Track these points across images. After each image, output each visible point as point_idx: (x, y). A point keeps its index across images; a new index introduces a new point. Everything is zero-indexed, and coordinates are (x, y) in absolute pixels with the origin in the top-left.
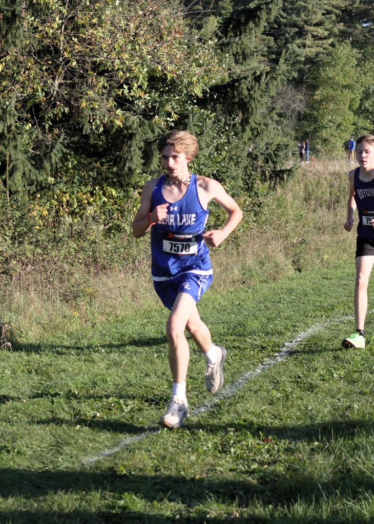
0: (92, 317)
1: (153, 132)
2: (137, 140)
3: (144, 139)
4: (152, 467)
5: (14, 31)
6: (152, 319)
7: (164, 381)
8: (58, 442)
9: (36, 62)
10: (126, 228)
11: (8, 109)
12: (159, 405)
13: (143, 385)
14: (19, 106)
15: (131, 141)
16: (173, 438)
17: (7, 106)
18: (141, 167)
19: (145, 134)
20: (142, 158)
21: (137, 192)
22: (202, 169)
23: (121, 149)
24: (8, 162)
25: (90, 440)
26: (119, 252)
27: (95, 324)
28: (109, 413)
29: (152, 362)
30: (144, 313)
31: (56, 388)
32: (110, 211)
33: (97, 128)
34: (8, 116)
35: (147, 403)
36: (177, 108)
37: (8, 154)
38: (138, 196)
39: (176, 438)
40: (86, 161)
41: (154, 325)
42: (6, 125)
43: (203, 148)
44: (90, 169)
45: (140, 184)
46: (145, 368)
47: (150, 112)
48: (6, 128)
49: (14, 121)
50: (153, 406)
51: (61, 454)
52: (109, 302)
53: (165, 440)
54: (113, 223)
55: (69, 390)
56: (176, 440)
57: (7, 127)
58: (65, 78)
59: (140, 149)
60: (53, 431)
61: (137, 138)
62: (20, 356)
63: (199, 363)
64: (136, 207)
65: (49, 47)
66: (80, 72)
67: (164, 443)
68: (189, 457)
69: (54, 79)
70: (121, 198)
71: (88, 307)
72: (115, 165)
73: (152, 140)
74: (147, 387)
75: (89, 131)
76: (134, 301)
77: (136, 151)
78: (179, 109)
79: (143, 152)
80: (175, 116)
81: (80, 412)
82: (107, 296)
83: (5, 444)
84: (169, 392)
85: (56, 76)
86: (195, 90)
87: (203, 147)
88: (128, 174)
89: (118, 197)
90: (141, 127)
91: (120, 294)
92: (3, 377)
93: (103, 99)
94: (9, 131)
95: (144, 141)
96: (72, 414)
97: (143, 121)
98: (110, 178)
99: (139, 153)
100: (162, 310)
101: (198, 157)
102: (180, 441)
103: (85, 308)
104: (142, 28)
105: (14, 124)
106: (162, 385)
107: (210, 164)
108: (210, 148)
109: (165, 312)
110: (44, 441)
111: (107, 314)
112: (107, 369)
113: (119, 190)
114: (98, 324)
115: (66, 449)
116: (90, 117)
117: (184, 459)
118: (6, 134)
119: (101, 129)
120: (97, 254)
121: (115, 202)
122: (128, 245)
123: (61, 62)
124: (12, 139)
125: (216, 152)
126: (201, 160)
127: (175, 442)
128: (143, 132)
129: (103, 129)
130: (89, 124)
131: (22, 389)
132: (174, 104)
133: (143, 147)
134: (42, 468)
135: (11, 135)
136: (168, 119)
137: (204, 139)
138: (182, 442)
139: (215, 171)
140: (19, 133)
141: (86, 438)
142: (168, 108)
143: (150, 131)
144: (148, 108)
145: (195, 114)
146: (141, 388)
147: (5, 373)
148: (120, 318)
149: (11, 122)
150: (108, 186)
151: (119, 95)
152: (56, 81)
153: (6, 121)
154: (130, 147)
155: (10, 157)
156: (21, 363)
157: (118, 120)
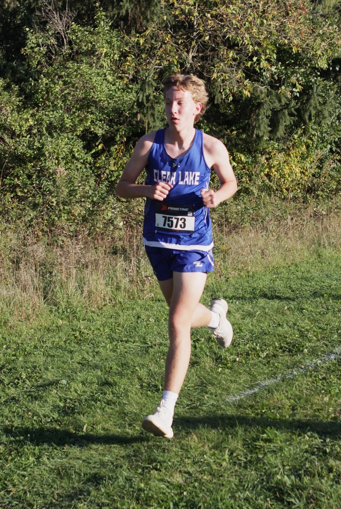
0: (226, 272)
1: (280, 101)
2: (265, 109)
3: (271, 108)
4: (290, 406)
5: (153, 8)
6: (280, 275)
7: (296, 331)
8: (202, 383)
9: (172, 36)
10: (254, 191)
11: (147, 80)
12: (292, 352)
13: (278, 334)
14: (156, 76)
15: (259, 110)
16: (307, 381)
17: (146, 77)
18: (268, 134)
19: (272, 104)
20: (269, 126)
21: (264, 157)
22: (324, 137)
23: (250, 118)
24: (147, 129)
25: (231, 382)
26: (249, 213)
27: (228, 278)
28: (247, 358)
29: (283, 314)
30: (272, 270)
31: (197, 334)
32: (239, 175)
33: (227, 97)
34: (147, 87)
35: (281, 350)
36: (302, 80)
37: (147, 121)
38: (266, 161)
39: (310, 381)
40: (217, 129)
41: (282, 280)
42: (145, 95)
43: (325, 117)
44: (221, 136)
45: (267, 150)
46: (277, 319)
47: (275, 83)
48: (145, 98)
49: (152, 91)
50: (286, 353)
51: (206, 393)
52: (241, 258)
53: (300, 382)
54: (242, 186)
55: (209, 337)
56: (310, 383)
57: (146, 96)
58: (198, 51)
59: (267, 117)
60: (198, 372)
61: (265, 107)
62: (162, 306)
63: (327, 315)
64: (264, 171)
65: (183, 22)
66: (212, 46)
67: (299, 386)
68: (323, 398)
69: (188, 52)
70: (250, 163)
71: (222, 263)
72: (244, 132)
73: (278, 109)
74: (280, 336)
75: (220, 101)
76: (264, 258)
77: (264, 119)
78: (304, 80)
79: (270, 121)
80: (299, 88)
81: (221, 357)
82: (239, 253)
83: (156, 382)
84: (301, 340)
85: (190, 49)
86: (319, 63)
87: (325, 115)
88: (255, 141)
89: (246, 162)
90: (268, 96)
91: (251, 251)
92: (149, 324)
93: (233, 70)
94: (148, 100)
95: (271, 110)
96: (213, 358)
97: (270, 91)
98: (239, 144)
99: (266, 121)
100: (289, 266)
101: (321, 126)
102: (313, 384)
103: (219, 263)
104: (270, 4)
105: (152, 94)
106: (294, 334)
107: (332, 132)
108: (333, 117)
109: (293, 269)
110: (190, 382)
111: (239, 269)
112: (242, 319)
113: (247, 156)
114: (231, 279)
115: (210, 388)
116: (221, 87)
117: (318, 400)
118: (145, 104)
119: (231, 98)
120: (229, 215)
121: (244, 166)
122: (256, 207)
123: (195, 37)
124: (150, 107)
125: (338, 121)
126: (324, 128)
127: (309, 385)
128: (270, 102)
129: (232, 98)
130: (220, 94)
131: (166, 335)
132: (298, 76)
133: (271, 115)
134: (190, 405)
135: (149, 104)
136: (294, 90)
137: (327, 109)
138: (315, 385)
139: (337, 139)
140: (157, 103)
141: (228, 380)
142: (293, 79)
143: (277, 101)
144: (275, 80)
145: (319, 85)
146: (275, 336)
147: (149, 321)
148: (251, 273)
149: (150, 92)
150: (237, 152)
151: (247, 67)
152: (190, 54)
153: (145, 91)
154: (258, 115)
155: (149, 124)
156: (164, 312)
157: (246, 90)
